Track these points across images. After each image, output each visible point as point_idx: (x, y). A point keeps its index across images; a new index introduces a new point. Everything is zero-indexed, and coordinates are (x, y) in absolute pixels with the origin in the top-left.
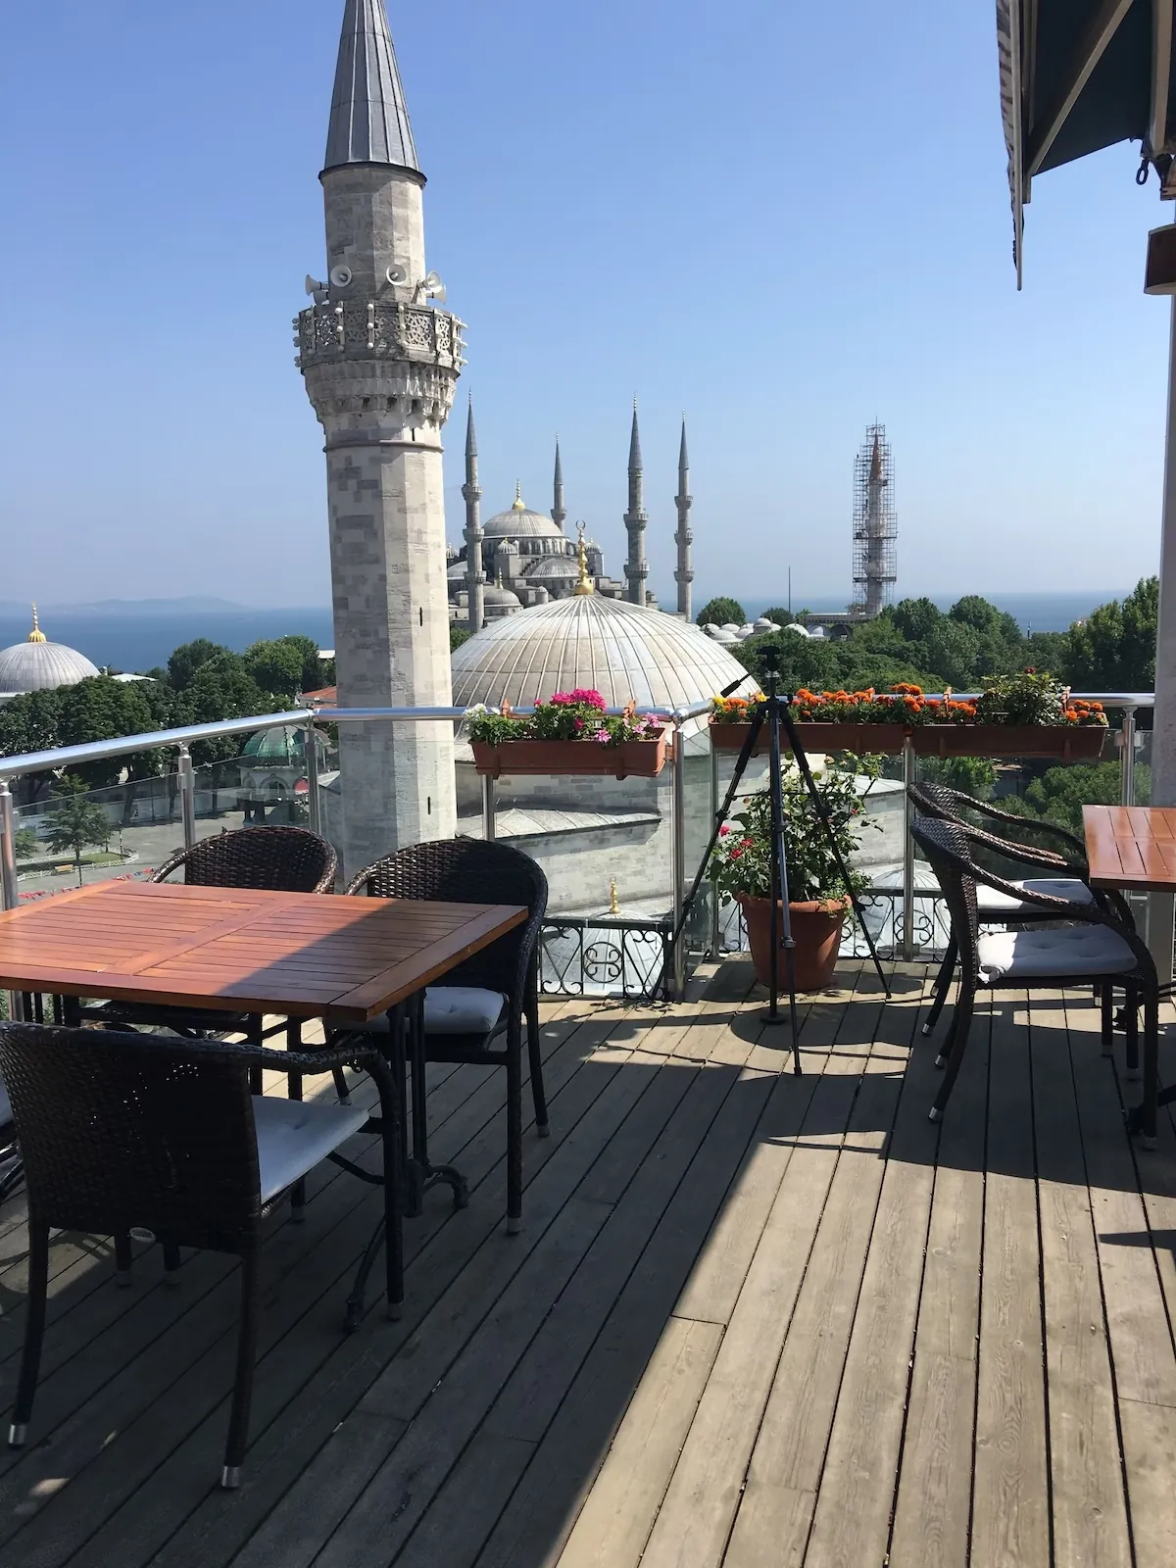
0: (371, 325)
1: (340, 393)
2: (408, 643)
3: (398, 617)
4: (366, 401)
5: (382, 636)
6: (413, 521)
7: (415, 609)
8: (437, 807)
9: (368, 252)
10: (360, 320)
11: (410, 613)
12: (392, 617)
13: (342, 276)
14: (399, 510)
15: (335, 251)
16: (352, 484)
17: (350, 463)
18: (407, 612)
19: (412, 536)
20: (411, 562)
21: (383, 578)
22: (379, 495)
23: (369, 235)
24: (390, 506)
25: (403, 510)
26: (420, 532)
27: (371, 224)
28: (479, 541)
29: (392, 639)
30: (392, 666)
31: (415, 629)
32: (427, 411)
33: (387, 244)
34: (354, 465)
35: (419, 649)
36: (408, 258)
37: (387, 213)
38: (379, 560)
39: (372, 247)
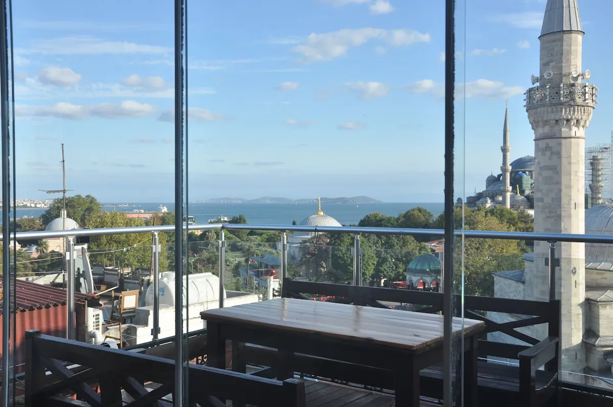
0: (562, 92)
1: (545, 118)
2: (570, 216)
3: (566, 206)
4: (557, 121)
5: (558, 213)
6: (574, 168)
7: (573, 203)
8: (579, 285)
9: (560, 64)
10: (557, 91)
11: (571, 204)
12: (563, 206)
13: (549, 75)
14: (568, 163)
15: (544, 65)
16: (548, 153)
17: (548, 145)
18: (569, 204)
19: (573, 173)
20: (572, 184)
21: (560, 190)
22: (560, 157)
23: (561, 58)
24: (564, 161)
25: (570, 163)
26: (576, 172)
27: (562, 54)
28: (508, 172)
29: (563, 214)
30: (562, 226)
31: (573, 211)
32: (582, 124)
33: (569, 61)
34: (550, 146)
35: (573, 219)
36: (576, 65)
37: (569, 49)
38: (559, 183)
39: (562, 62)
